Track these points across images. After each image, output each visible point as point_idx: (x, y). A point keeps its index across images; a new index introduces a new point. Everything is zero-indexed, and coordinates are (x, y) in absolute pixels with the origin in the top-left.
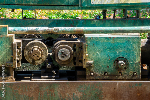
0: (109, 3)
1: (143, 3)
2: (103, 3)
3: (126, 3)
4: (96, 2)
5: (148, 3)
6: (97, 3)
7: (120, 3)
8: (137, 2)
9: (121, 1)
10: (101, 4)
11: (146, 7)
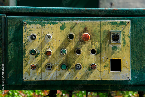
0: (55, 79)
1: (113, 81)
2: (43, 79)
3: (85, 79)
4: (32, 77)
5: (122, 81)
6: (33, 79)
7: (74, 79)
8: (103, 79)
9: (76, 77)
10: (40, 80)
11: (120, 89)
